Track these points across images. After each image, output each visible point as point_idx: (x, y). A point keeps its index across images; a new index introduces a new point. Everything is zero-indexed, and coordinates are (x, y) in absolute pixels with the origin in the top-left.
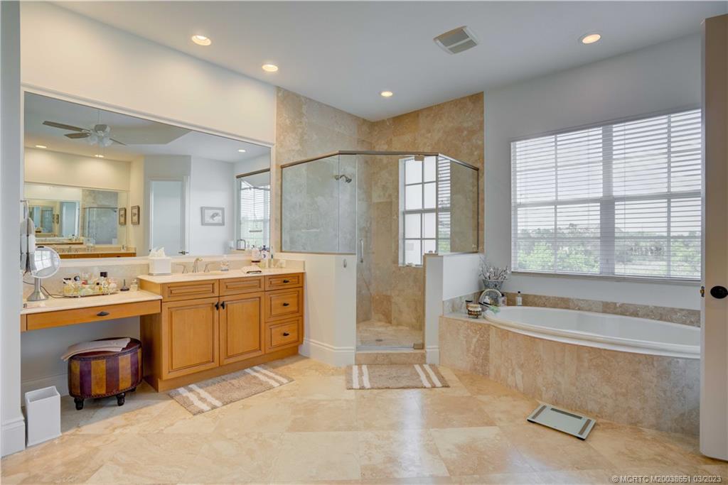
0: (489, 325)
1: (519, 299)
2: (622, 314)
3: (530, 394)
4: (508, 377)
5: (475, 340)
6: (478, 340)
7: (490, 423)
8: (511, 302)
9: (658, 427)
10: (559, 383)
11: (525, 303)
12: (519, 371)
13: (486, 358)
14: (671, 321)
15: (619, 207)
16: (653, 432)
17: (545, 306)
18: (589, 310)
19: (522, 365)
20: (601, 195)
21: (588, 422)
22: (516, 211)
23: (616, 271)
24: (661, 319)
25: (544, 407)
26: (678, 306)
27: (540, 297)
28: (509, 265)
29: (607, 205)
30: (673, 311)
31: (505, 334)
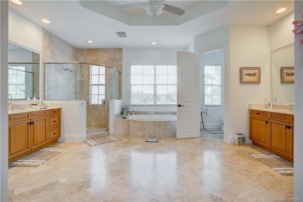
0: (130, 120)
1: (134, 113)
2: (159, 114)
3: (143, 137)
4: (136, 133)
5: (125, 125)
6: (127, 125)
7: (138, 144)
8: (131, 114)
9: (169, 137)
10: (150, 132)
11: (135, 114)
12: (140, 131)
13: (129, 130)
14: (168, 114)
15: (158, 86)
16: (169, 138)
17: (140, 114)
18: (151, 114)
19: (140, 129)
20: (154, 83)
21: (158, 139)
22: (131, 86)
23: (157, 103)
24: (166, 114)
25: (147, 139)
26: (169, 111)
27: (139, 112)
28: (130, 103)
29: (155, 86)
30: (169, 112)
31: (135, 122)
